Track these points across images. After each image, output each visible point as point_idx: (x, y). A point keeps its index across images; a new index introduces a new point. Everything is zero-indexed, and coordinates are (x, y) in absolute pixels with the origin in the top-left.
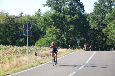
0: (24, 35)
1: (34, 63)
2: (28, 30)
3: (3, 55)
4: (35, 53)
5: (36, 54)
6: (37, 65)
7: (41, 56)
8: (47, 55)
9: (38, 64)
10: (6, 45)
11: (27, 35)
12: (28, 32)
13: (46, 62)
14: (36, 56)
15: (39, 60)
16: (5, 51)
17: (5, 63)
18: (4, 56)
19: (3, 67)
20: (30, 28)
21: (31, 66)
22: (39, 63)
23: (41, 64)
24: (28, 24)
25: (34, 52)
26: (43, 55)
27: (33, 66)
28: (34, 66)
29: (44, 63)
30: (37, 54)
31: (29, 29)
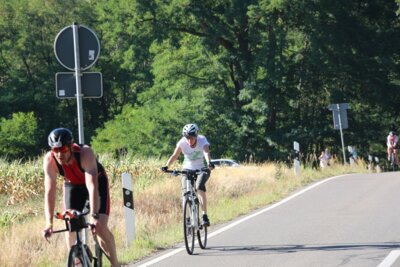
0: (62, 93)
2: (82, 65)
5: (127, 198)
11: (77, 95)
12: (83, 79)
14: (131, 207)
20: (92, 53)
23: (161, 249)
24: (80, 31)
29: (174, 248)
30: (135, 198)
31: (84, 61)
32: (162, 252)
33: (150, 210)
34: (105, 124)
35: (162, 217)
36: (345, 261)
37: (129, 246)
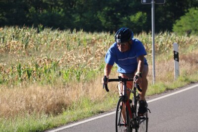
0: (144, 1)
1: (171, 81)
3: (87, 58)
4: (174, 52)
5: (176, 56)
6: (181, 87)
7: (191, 62)
9: (184, 84)
10: (92, 32)
11: (152, 2)
14: (178, 61)
15: (186, 74)
16: (91, 48)
17: (92, 82)
18: (91, 61)
19: (87, 91)
21: (164, 89)
22: (186, 80)
25: (172, 50)
27: (168, 90)
28: (172, 90)
30: (179, 56)
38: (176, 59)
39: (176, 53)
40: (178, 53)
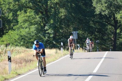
4: (8, 56)
5: (10, 59)
8: (25, 60)
9: (14, 75)
13: (28, 72)
14: (11, 62)
22: (16, 73)
23: (19, 75)
26: (19, 61)
29: (23, 74)
30: (12, 59)
32: (20, 76)
33: (16, 63)
34: (3, 36)
35: (20, 65)
36: (76, 79)
37: (9, 74)
38: (10, 61)
39: (9, 57)
40: (11, 57)
